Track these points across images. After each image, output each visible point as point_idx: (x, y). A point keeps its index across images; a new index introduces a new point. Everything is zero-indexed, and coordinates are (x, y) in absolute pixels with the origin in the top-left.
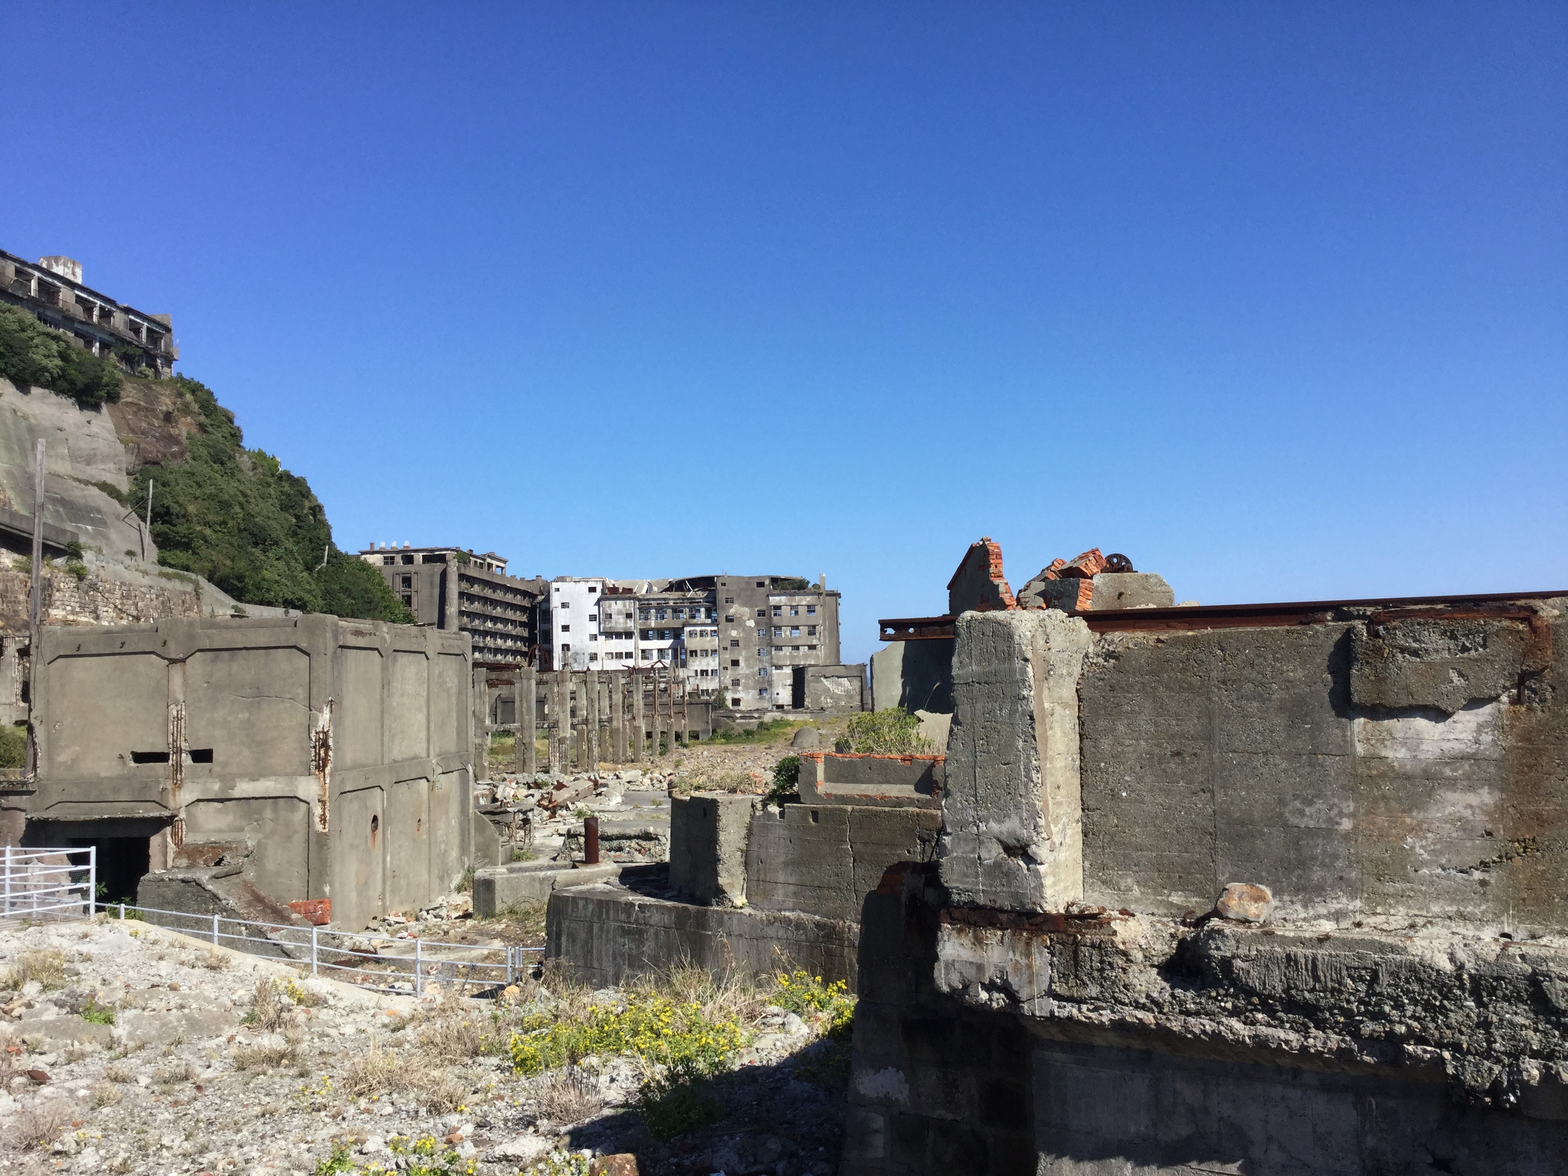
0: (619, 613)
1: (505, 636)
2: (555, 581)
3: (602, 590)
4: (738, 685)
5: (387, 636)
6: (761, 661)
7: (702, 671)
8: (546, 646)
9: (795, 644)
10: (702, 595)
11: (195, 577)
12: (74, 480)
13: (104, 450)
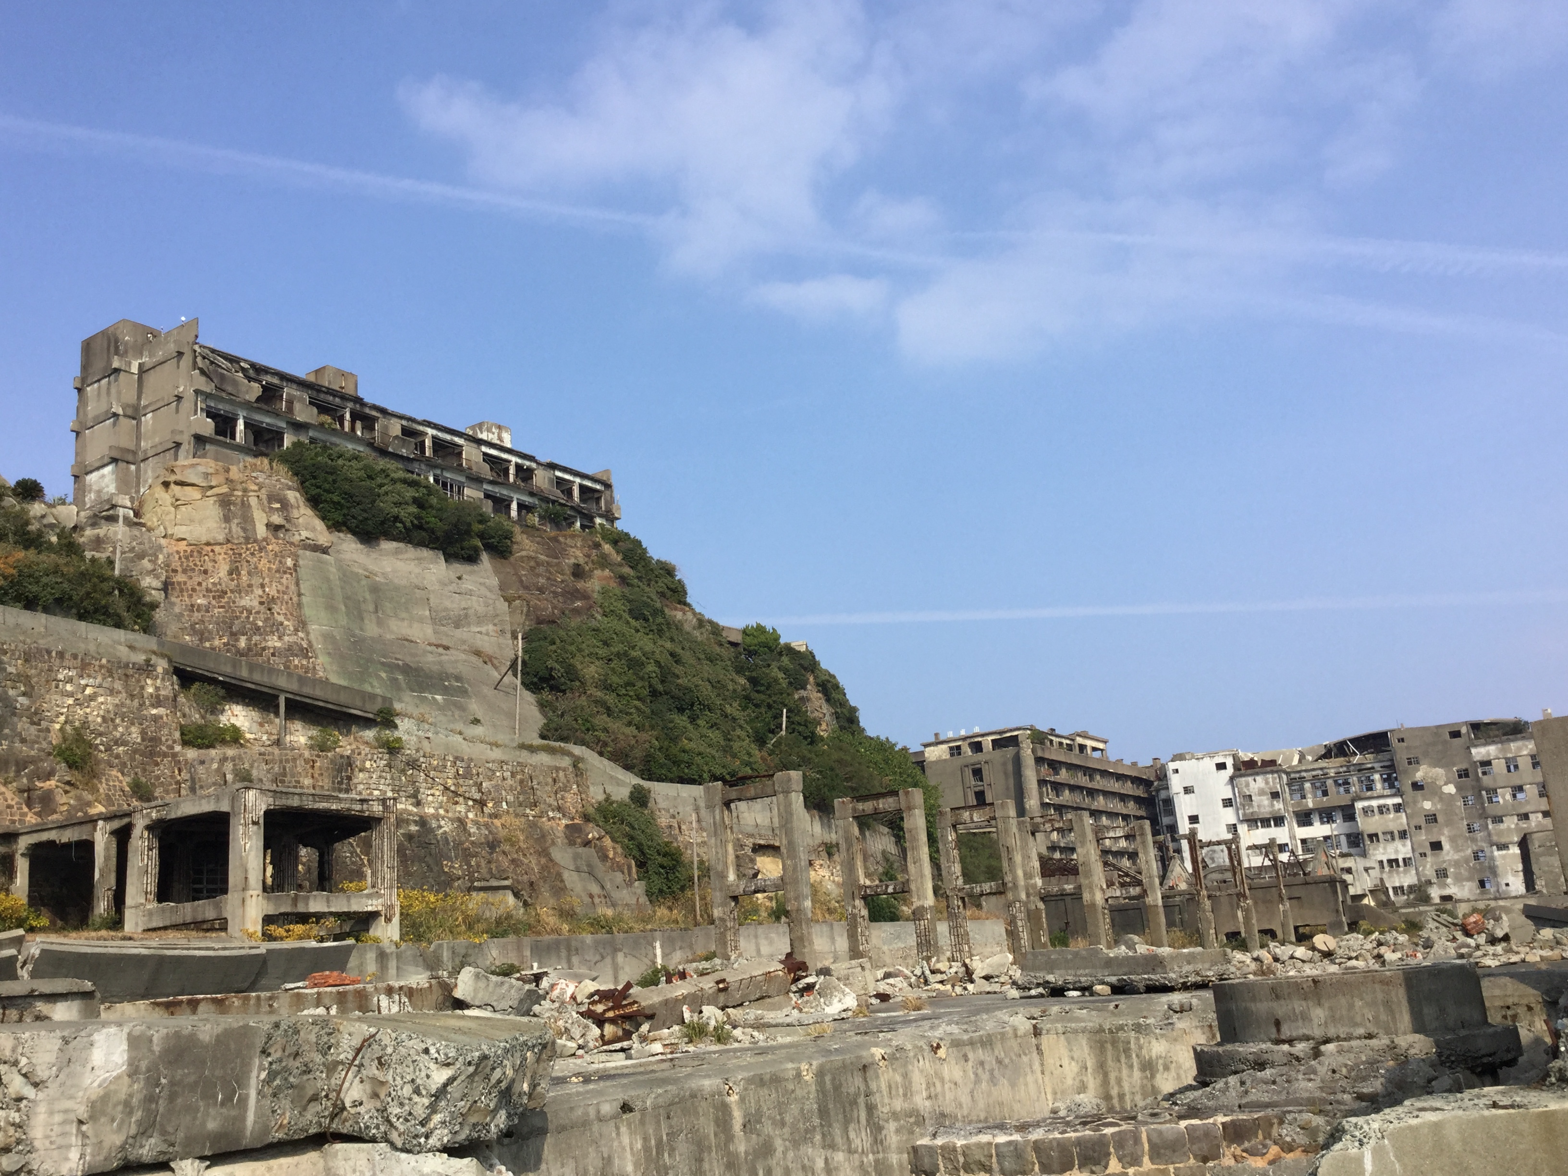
0: (1262, 793)
2: (1172, 761)
3: (1236, 768)
4: (1446, 876)
6: (1474, 840)
7: (1390, 862)
9: (1523, 811)
10: (1372, 757)
11: (578, 750)
12: (430, 644)
13: (481, 609)
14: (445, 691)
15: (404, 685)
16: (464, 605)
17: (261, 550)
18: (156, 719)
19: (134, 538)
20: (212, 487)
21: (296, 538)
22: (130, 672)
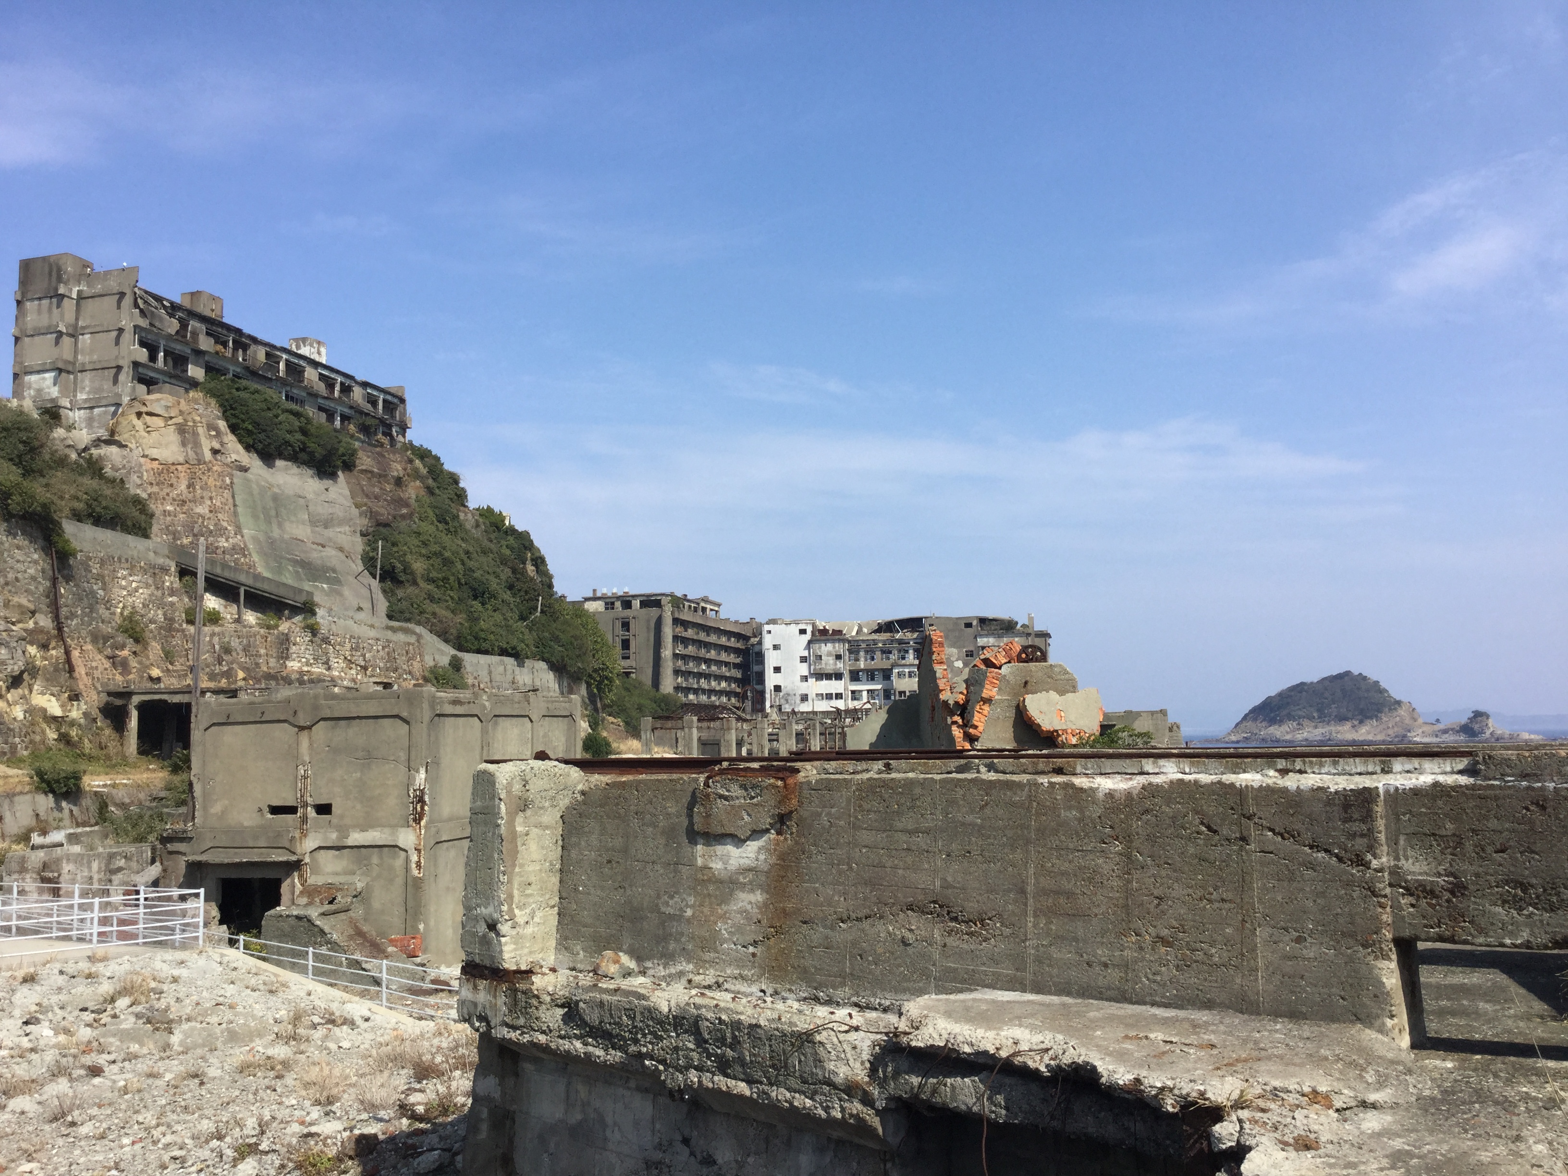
0: (829, 654)
1: (719, 678)
2: (767, 623)
3: (813, 633)
5: (487, 704)
8: (758, 687)
10: (910, 636)
11: (419, 629)
12: (313, 543)
13: (341, 514)
14: (328, 581)
15: (303, 576)
16: (330, 511)
17: (209, 470)
18: (172, 604)
19: (124, 457)
20: (171, 418)
21: (229, 460)
22: (157, 571)
